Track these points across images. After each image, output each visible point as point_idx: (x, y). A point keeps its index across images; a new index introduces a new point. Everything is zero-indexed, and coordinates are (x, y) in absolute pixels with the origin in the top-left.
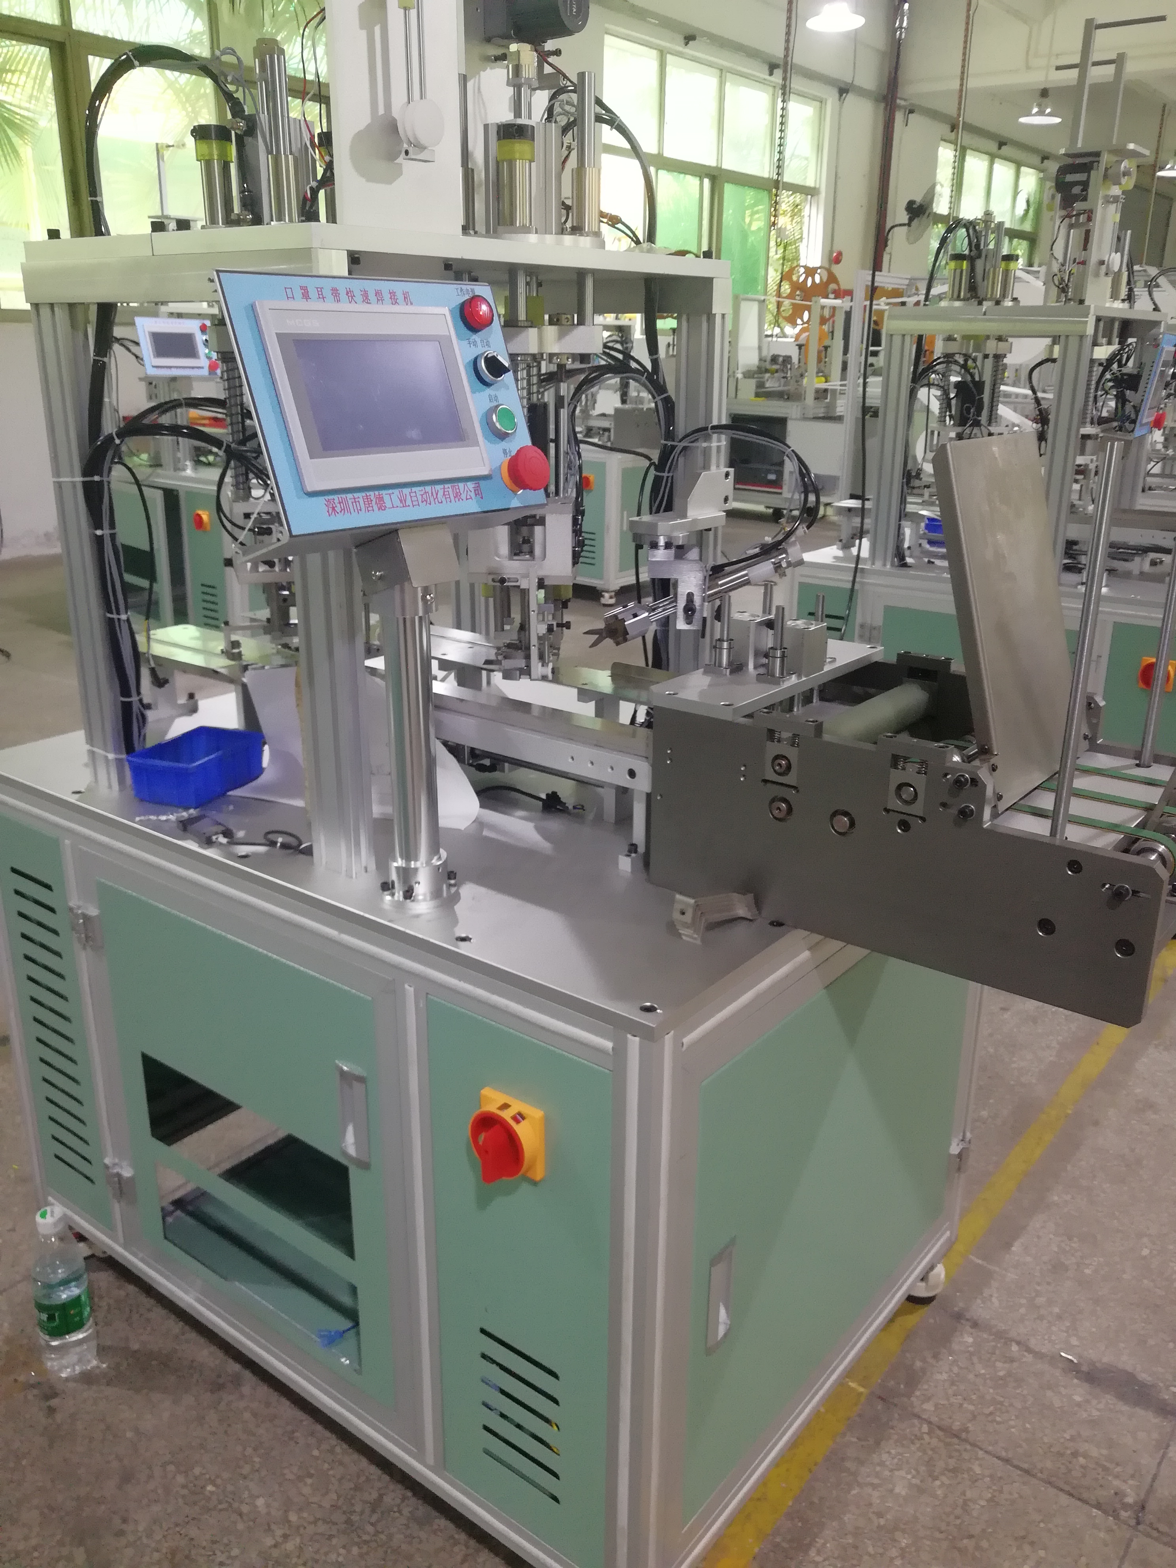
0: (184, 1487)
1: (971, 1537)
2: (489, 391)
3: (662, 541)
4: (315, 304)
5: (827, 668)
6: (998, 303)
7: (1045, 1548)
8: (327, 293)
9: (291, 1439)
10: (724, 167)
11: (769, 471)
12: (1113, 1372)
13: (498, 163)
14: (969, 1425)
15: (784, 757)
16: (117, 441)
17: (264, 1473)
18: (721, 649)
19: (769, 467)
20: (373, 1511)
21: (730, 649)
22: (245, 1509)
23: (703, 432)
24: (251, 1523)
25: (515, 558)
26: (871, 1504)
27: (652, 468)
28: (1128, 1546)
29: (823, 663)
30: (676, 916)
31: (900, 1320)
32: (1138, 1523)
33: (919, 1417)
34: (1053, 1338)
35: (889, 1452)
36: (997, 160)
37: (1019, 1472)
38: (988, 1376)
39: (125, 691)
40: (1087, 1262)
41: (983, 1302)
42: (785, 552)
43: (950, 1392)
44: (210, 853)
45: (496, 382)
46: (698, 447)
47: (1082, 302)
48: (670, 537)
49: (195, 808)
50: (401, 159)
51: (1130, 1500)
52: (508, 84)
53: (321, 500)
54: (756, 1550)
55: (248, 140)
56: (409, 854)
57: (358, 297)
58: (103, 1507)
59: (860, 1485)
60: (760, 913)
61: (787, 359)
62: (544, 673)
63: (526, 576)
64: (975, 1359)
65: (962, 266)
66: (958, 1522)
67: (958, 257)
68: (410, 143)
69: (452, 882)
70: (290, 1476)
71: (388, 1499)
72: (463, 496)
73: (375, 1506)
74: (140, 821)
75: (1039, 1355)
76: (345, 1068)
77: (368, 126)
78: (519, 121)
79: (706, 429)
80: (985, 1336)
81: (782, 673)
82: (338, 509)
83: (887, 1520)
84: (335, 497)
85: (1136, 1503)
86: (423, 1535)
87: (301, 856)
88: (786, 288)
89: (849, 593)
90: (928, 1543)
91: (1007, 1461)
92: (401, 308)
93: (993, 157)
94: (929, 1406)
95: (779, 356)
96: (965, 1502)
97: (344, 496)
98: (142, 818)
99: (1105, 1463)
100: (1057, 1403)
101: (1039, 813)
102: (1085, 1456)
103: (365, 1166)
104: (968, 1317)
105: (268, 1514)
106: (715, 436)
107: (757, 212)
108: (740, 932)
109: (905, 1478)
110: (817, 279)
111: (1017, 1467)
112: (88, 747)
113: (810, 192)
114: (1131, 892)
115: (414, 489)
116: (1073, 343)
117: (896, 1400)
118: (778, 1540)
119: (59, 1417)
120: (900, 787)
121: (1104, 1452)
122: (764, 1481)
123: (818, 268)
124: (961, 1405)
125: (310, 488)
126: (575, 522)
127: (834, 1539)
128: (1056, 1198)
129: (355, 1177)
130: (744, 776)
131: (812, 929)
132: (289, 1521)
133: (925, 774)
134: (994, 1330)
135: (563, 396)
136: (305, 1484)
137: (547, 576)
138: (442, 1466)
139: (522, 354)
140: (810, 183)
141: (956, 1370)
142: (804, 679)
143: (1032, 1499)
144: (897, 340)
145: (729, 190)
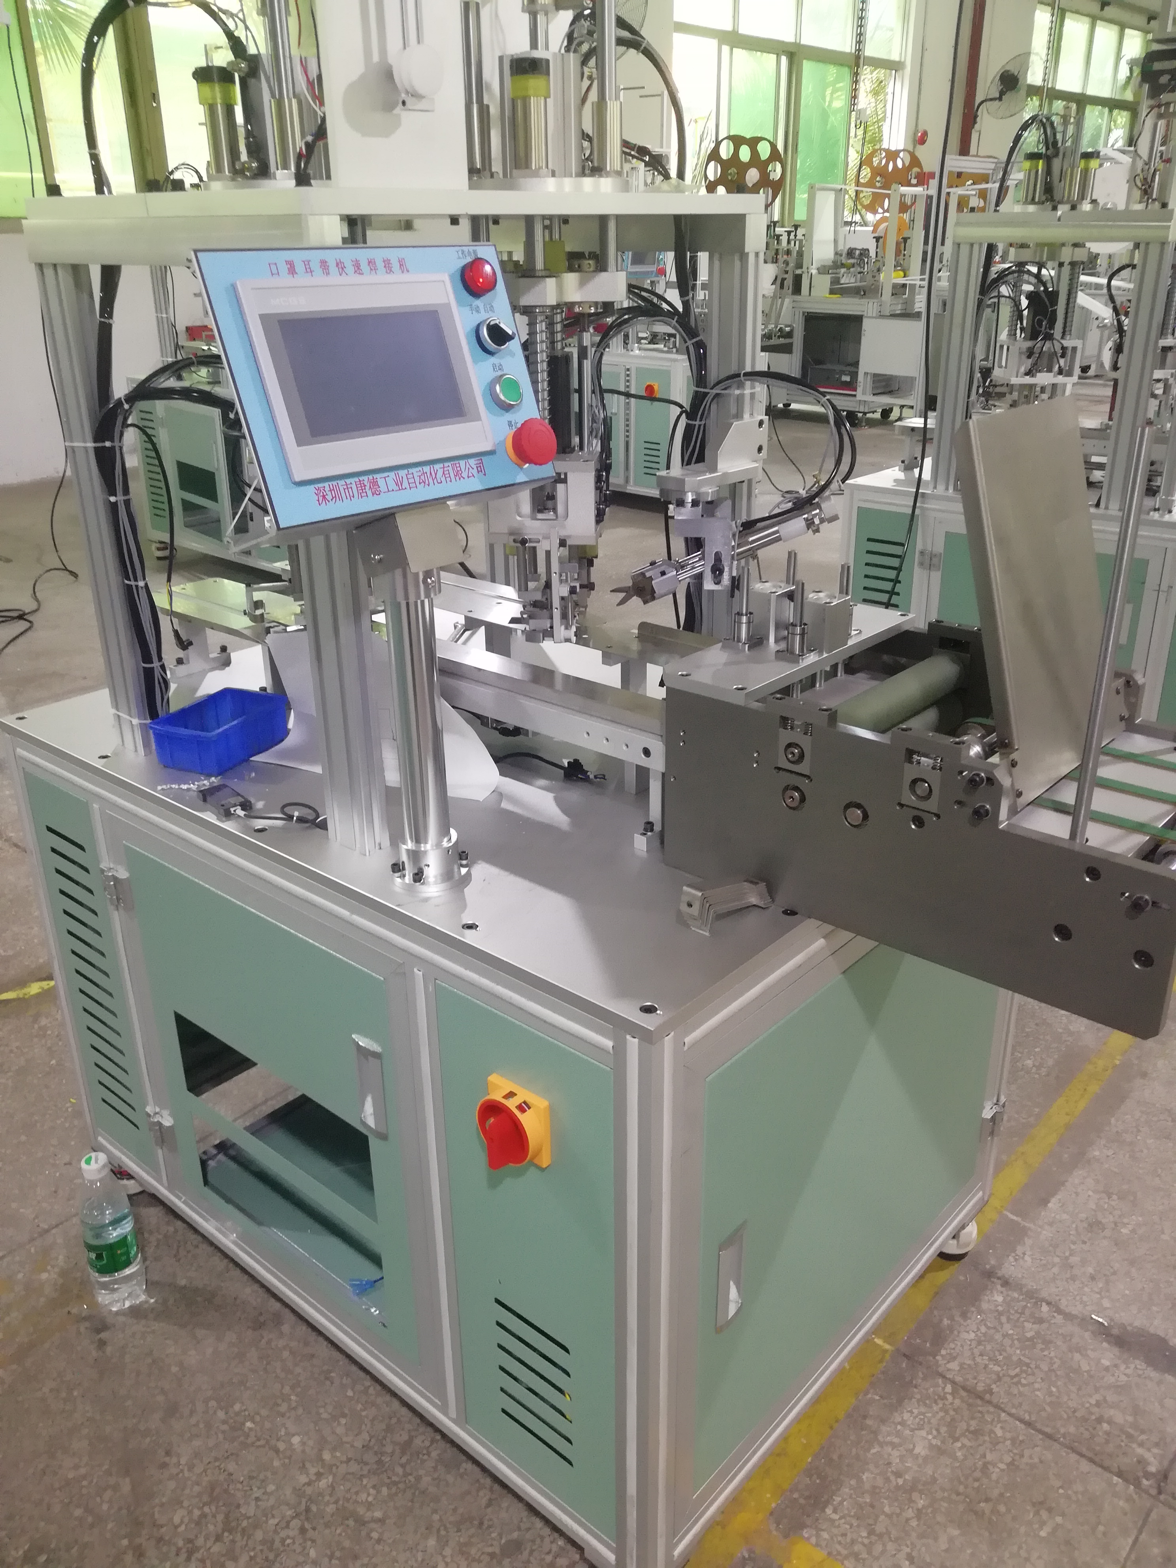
0: (224, 1422)
1: (987, 1500)
2: (493, 360)
3: (690, 497)
4: (302, 279)
5: (850, 643)
6: (1073, 208)
7: (1063, 1515)
8: (315, 266)
9: (327, 1378)
10: (802, 43)
11: (843, 373)
12: (1143, 1336)
13: (513, 102)
14: (994, 1386)
15: (796, 745)
16: (126, 406)
17: (300, 1411)
18: (740, 623)
19: (844, 368)
20: (403, 1453)
21: (749, 622)
22: (281, 1446)
23: (735, 378)
24: (287, 1461)
25: (540, 516)
26: (889, 1464)
27: (684, 415)
28: (1148, 1515)
29: (849, 635)
30: (684, 908)
31: (929, 1276)
32: (1160, 1493)
33: (944, 1377)
34: (1085, 1298)
35: (911, 1412)
36: (1098, 22)
37: (1041, 1436)
38: (1015, 1337)
39: (147, 658)
40: (1125, 1221)
41: (1016, 1260)
42: (818, 506)
43: (976, 1352)
44: (228, 826)
45: (500, 350)
46: (730, 395)
47: (1164, 205)
48: (698, 494)
49: (216, 777)
50: (399, 109)
51: (1152, 1469)
52: (523, 11)
53: (311, 489)
54: (774, 1505)
55: (252, 82)
56: (418, 839)
57: (350, 269)
58: (148, 1440)
59: (881, 1445)
60: (773, 901)
61: (865, 252)
62: (567, 637)
63: (547, 537)
64: (1004, 1319)
65: (1038, 166)
66: (976, 1484)
67: (1033, 157)
68: (407, 93)
69: (464, 862)
70: (325, 1416)
71: (418, 1442)
72: (465, 475)
73: (406, 1446)
74: (163, 789)
75: (1069, 1317)
76: (360, 1043)
77: (362, 78)
78: (536, 54)
79: (738, 375)
80: (1016, 1295)
81: (801, 649)
82: (329, 497)
83: (905, 1480)
84: (326, 485)
85: (1158, 1472)
86: (450, 1478)
87: (318, 830)
88: (866, 172)
89: (909, 518)
90: (945, 1505)
91: (1028, 1424)
92: (397, 277)
93: (1094, 19)
94: (954, 1366)
95: (856, 249)
96: (985, 1465)
97: (335, 483)
98: (164, 787)
99: (1130, 1430)
100: (1085, 1367)
101: (1060, 808)
102: (1110, 1422)
103: (383, 1137)
104: (1000, 1274)
105: (303, 1451)
106: (748, 383)
107: (837, 90)
108: (752, 920)
109: (926, 1438)
110: (900, 164)
111: (1040, 1431)
112: (114, 711)
113: (894, 66)
114: (1150, 904)
115: (411, 471)
116: (1154, 250)
117: (921, 1359)
118: (796, 1495)
119: (109, 1349)
120: (914, 782)
121: (1130, 1419)
122: (785, 1438)
123: (900, 151)
124: (986, 1366)
125: (297, 479)
126: (599, 479)
127: (851, 1497)
128: (1097, 1153)
129: (374, 1145)
130: (757, 762)
131: (824, 919)
132: (323, 1460)
133: (941, 769)
134: (1024, 1290)
135: (586, 347)
136: (339, 1424)
137: (569, 537)
138: (463, 1420)
139: (539, 306)
140: (895, 57)
141: (983, 1329)
142: (825, 655)
143: (1053, 1465)
144: (964, 250)
145: (808, 67)
